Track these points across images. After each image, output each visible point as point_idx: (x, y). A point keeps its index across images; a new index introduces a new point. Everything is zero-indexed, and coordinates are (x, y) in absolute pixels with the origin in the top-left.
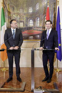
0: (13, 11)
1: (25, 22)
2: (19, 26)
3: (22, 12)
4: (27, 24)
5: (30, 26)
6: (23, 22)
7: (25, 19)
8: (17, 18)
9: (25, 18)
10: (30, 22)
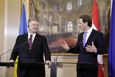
0: (43, 9)
1: (60, 25)
2: (50, 32)
3: (56, 9)
4: (64, 28)
5: (69, 31)
6: (58, 25)
7: (60, 20)
8: (49, 20)
9: (60, 18)
10: (68, 26)
